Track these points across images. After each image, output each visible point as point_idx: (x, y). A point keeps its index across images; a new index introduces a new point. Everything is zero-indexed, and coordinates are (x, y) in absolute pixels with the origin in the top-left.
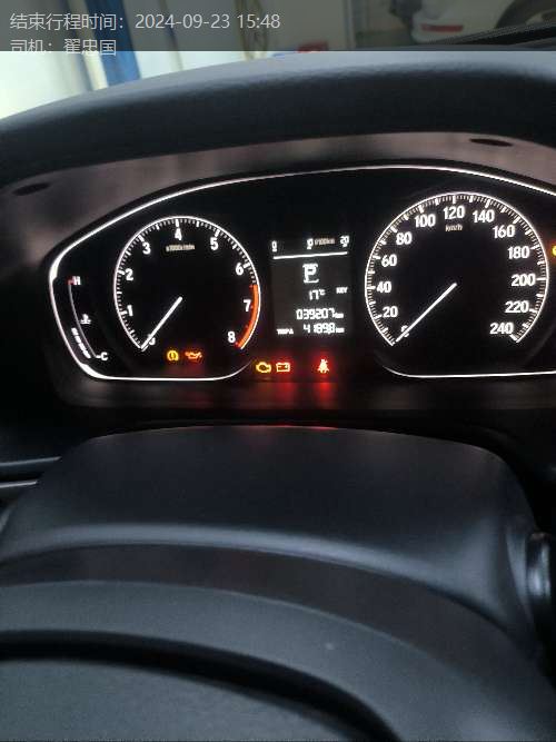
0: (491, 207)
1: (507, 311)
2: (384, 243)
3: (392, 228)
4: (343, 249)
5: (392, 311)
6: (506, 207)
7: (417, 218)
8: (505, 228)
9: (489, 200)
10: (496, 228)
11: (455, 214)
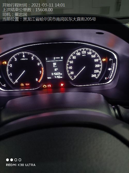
0: (91, 51)
1: (95, 72)
2: (70, 58)
3: (72, 55)
4: (61, 60)
5: (72, 73)
6: (94, 51)
7: (77, 53)
8: (94, 55)
9: (90, 50)
10: (92, 56)
11: (84, 53)
